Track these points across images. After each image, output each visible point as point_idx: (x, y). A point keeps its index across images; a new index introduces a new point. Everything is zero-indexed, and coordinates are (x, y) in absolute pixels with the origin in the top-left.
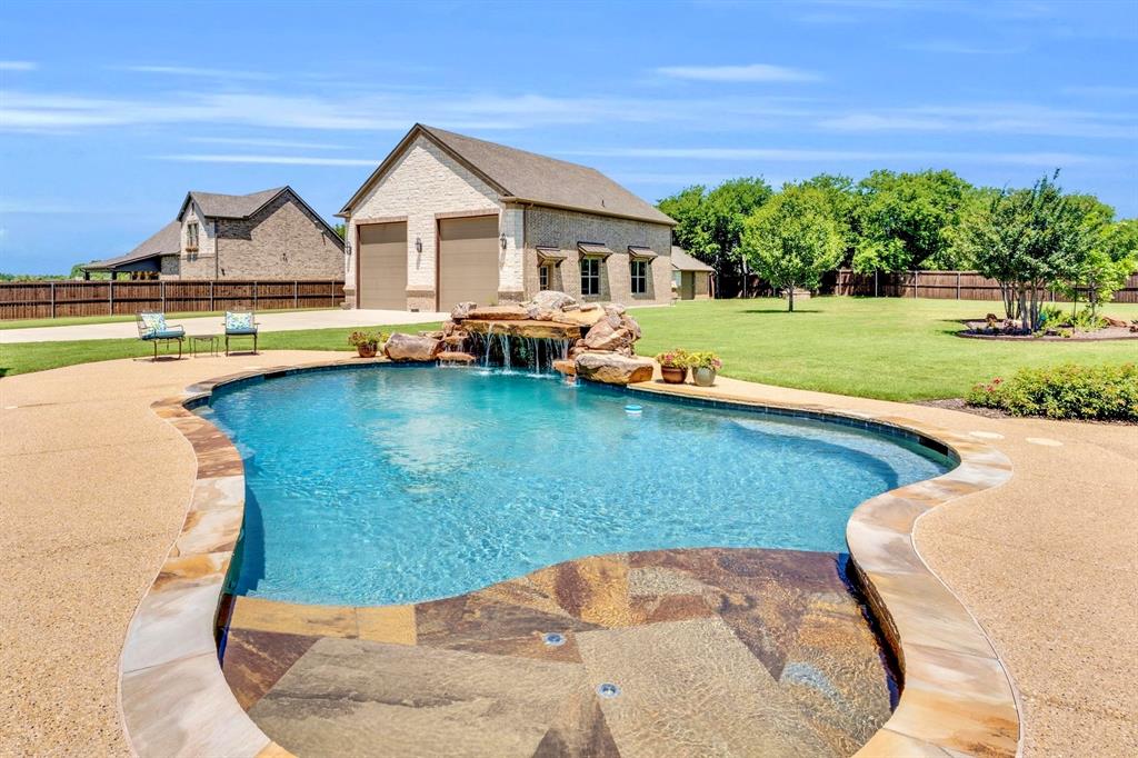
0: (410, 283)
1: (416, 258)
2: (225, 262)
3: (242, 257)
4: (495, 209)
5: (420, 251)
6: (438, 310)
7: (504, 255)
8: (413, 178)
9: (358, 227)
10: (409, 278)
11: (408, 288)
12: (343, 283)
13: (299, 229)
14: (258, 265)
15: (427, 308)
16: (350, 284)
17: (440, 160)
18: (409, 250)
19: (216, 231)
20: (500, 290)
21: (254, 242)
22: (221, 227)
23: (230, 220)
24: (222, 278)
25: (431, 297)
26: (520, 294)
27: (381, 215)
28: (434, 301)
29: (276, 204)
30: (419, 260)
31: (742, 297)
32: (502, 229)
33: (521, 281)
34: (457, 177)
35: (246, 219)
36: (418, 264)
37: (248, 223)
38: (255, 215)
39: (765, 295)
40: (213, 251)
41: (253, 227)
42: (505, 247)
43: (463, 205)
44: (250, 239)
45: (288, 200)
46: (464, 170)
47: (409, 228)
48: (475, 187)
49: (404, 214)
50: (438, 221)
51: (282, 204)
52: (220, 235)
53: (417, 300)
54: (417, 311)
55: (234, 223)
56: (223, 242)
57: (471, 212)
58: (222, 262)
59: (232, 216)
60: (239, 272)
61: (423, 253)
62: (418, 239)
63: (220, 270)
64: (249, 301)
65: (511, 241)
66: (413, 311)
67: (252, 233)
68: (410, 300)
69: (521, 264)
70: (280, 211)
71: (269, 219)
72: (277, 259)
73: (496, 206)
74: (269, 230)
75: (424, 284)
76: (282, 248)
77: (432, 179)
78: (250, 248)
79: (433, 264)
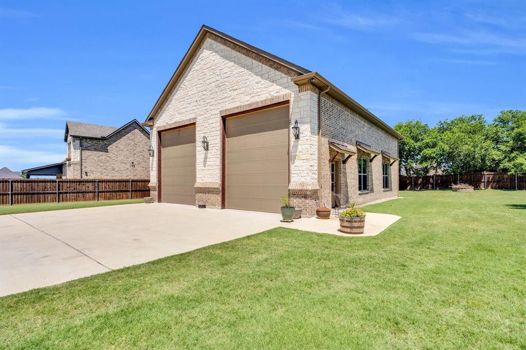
0: (198, 180)
1: (203, 156)
2: (88, 167)
3: (102, 164)
4: (286, 95)
5: (207, 149)
6: (223, 206)
7: (296, 146)
8: (201, 81)
9: (160, 133)
10: (198, 176)
11: (197, 185)
12: (149, 181)
13: (143, 147)
14: (114, 169)
15: (213, 205)
16: (154, 182)
17: (226, 57)
18: (198, 149)
19: (81, 146)
20: (291, 187)
21: (110, 154)
22: (85, 144)
23: (91, 139)
24: (85, 177)
25: (217, 193)
26: (315, 192)
27: (175, 120)
28: (219, 198)
29: (127, 130)
30: (206, 158)
31: (410, 190)
32: (293, 117)
33: (316, 176)
34: (243, 69)
35: (103, 139)
36: (205, 161)
37: (105, 142)
38: (111, 136)
39: (427, 189)
40: (79, 159)
41: (110, 145)
42: (297, 137)
43: (248, 98)
44: (108, 152)
45: (136, 128)
46: (249, 60)
47: (198, 129)
48: (261, 76)
49: (192, 116)
50: (224, 119)
51: (131, 131)
52: (83, 148)
53: (204, 196)
54: (204, 206)
55: (95, 142)
56: (86, 153)
57: (257, 103)
58: (85, 167)
59: (93, 136)
60: (98, 174)
61: (209, 152)
62: (204, 137)
63: (84, 173)
64: (91, 194)
65: (305, 129)
66: (200, 206)
67: (108, 148)
68: (198, 196)
69: (316, 157)
70: (129, 135)
71: (122, 140)
72: (128, 166)
73: (287, 91)
74: (122, 147)
75: (210, 180)
76: (131, 159)
77: (218, 78)
78: (108, 159)
79: (218, 162)
